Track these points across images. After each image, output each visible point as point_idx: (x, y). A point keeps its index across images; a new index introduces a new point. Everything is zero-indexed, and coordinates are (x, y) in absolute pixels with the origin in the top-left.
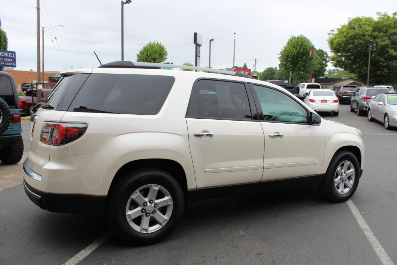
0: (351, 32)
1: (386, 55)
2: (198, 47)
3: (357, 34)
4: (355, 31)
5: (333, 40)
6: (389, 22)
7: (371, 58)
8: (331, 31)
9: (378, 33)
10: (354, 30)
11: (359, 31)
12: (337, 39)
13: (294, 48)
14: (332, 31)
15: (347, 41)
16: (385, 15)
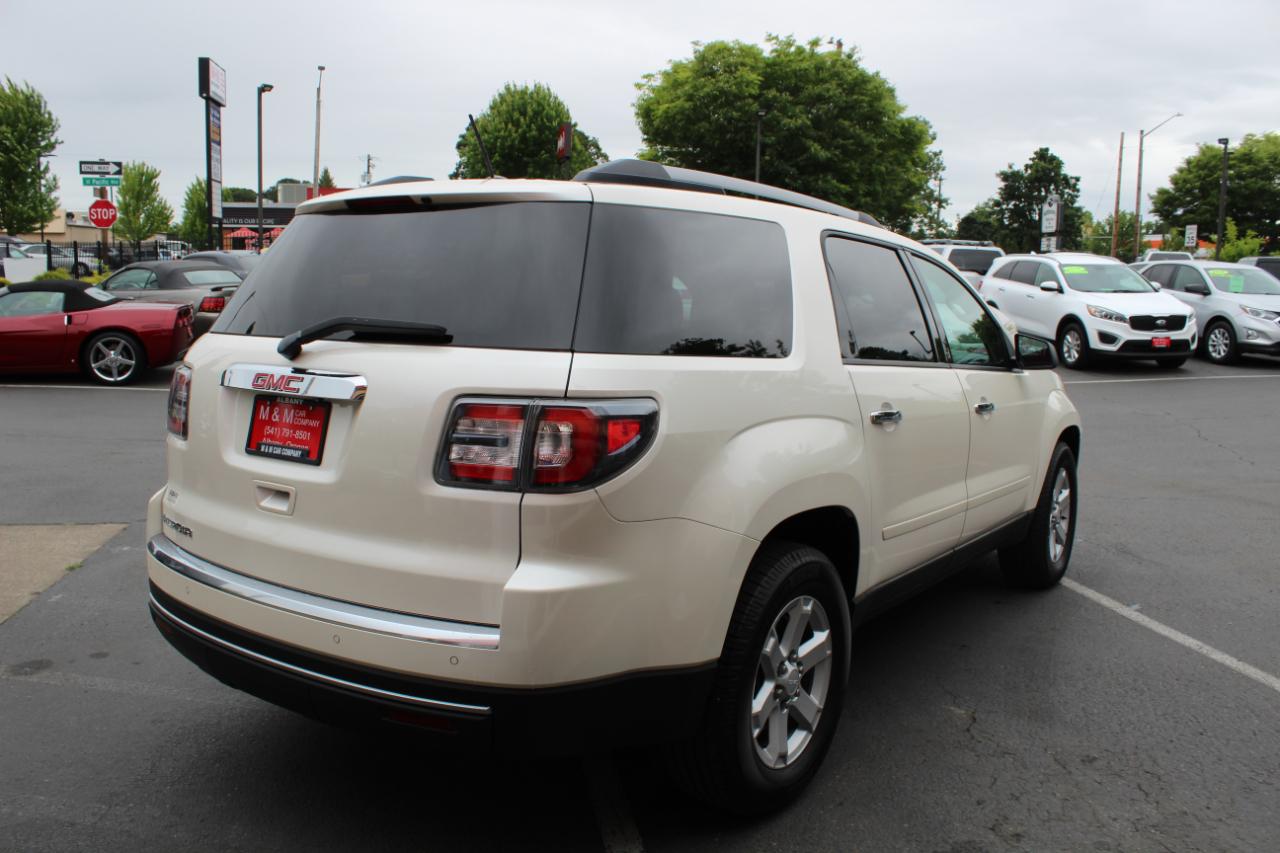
0: (705, 86)
1: (801, 158)
2: (214, 109)
3: (722, 92)
4: (717, 81)
5: (652, 104)
6: (804, 65)
7: (761, 165)
8: (645, 77)
9: (778, 94)
10: (713, 80)
11: (728, 82)
12: (663, 103)
13: (510, 126)
14: (648, 76)
15: (695, 108)
16: (790, 44)
